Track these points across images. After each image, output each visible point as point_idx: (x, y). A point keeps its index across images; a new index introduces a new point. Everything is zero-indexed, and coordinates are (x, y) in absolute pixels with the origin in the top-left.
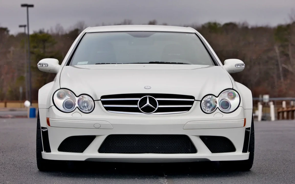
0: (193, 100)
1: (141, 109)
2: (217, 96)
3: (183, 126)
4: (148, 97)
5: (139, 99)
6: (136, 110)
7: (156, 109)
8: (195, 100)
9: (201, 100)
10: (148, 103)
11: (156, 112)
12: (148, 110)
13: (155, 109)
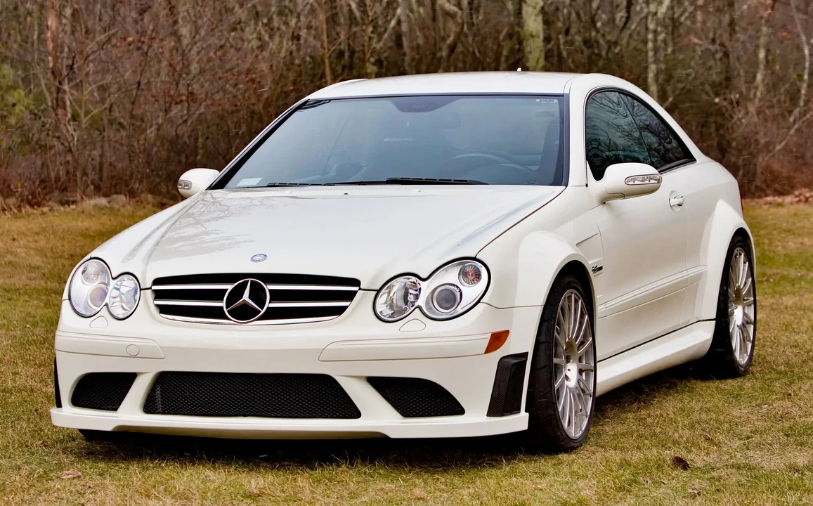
0: (356, 289)
1: (228, 311)
2: (424, 276)
3: (319, 354)
4: (252, 281)
5: (229, 287)
6: (217, 313)
7: (263, 311)
8: (360, 289)
9: (378, 288)
10: (246, 297)
11: (261, 318)
12: (244, 314)
13: (260, 312)
